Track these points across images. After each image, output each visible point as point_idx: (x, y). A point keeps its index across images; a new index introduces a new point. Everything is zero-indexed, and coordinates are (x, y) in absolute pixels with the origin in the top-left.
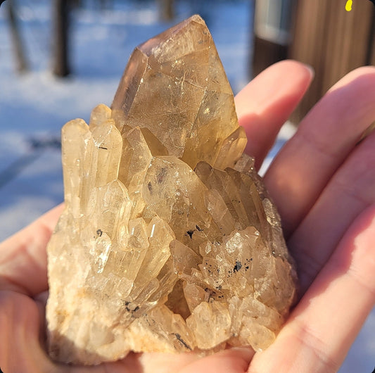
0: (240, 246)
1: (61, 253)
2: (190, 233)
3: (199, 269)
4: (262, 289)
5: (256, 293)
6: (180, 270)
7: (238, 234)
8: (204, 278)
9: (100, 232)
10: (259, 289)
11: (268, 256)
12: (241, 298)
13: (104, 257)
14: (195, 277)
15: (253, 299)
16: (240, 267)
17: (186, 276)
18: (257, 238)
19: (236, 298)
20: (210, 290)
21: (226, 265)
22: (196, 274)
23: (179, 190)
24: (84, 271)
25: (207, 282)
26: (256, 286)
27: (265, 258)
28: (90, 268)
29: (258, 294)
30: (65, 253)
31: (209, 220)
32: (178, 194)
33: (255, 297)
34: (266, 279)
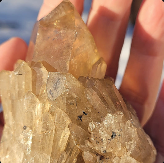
0: (113, 122)
1: (6, 154)
2: (80, 117)
3: (90, 141)
4: (132, 149)
5: (129, 152)
6: (78, 142)
7: (110, 115)
8: (94, 146)
9: (25, 128)
10: (130, 149)
11: (131, 126)
12: (120, 157)
13: (30, 142)
14: (88, 146)
15: (127, 156)
16: (115, 135)
17: (82, 146)
18: (122, 116)
19: (117, 158)
20: (99, 155)
21: (106, 135)
22: (89, 144)
23: (68, 88)
24: (20, 157)
25: (97, 149)
26: (128, 147)
27: (129, 128)
28: (23, 154)
29: (130, 152)
30: (9, 152)
31: (90, 108)
32: (67, 90)
33: (129, 155)
34: (132, 142)
